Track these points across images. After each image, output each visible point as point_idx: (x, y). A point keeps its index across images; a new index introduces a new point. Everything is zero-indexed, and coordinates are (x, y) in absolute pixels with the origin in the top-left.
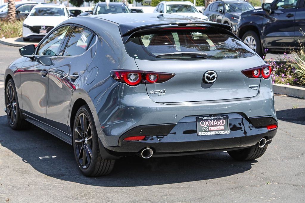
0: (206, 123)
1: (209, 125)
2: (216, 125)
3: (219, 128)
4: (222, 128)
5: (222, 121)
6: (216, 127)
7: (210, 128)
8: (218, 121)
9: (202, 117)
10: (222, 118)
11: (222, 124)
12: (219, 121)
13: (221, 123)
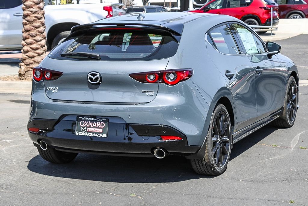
0: (85, 124)
1: (88, 126)
2: (94, 127)
3: (97, 130)
4: (101, 130)
5: (102, 124)
6: (95, 129)
7: (88, 129)
8: (97, 123)
9: (82, 117)
10: (101, 120)
11: (101, 127)
12: (99, 123)
13: (100, 125)
